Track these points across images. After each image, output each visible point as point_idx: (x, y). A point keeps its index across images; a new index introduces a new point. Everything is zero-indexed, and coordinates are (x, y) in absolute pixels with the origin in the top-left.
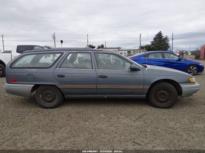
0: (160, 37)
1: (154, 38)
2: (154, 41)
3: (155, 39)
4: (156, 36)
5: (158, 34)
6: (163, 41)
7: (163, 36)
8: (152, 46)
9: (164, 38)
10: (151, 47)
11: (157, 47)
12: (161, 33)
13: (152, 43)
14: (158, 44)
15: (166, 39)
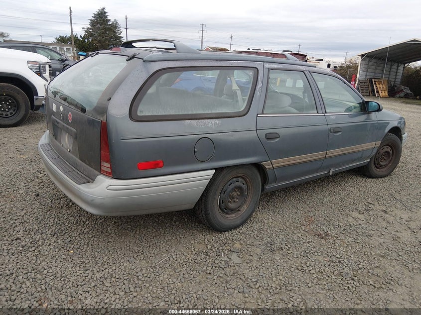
0: (104, 20)
1: (92, 20)
2: (91, 29)
3: (93, 23)
4: (94, 17)
5: (99, 14)
6: (110, 29)
7: (109, 20)
8: (88, 40)
9: (110, 23)
10: (86, 40)
11: (99, 41)
12: (105, 13)
13: (86, 31)
14: (100, 36)
15: (116, 28)
